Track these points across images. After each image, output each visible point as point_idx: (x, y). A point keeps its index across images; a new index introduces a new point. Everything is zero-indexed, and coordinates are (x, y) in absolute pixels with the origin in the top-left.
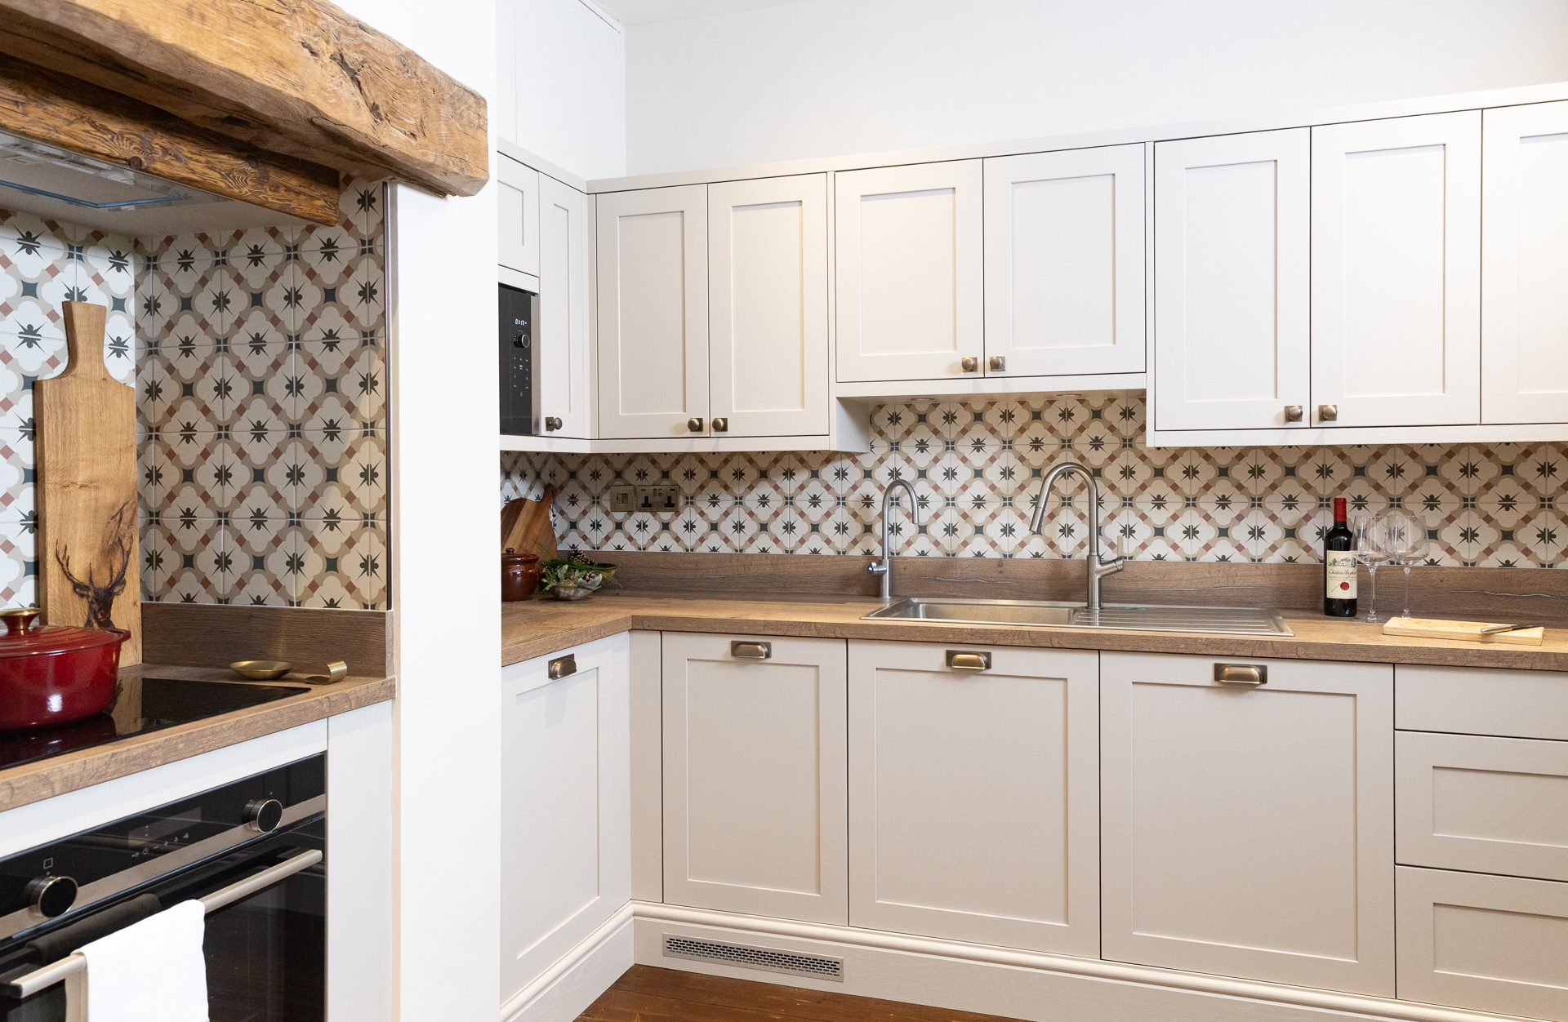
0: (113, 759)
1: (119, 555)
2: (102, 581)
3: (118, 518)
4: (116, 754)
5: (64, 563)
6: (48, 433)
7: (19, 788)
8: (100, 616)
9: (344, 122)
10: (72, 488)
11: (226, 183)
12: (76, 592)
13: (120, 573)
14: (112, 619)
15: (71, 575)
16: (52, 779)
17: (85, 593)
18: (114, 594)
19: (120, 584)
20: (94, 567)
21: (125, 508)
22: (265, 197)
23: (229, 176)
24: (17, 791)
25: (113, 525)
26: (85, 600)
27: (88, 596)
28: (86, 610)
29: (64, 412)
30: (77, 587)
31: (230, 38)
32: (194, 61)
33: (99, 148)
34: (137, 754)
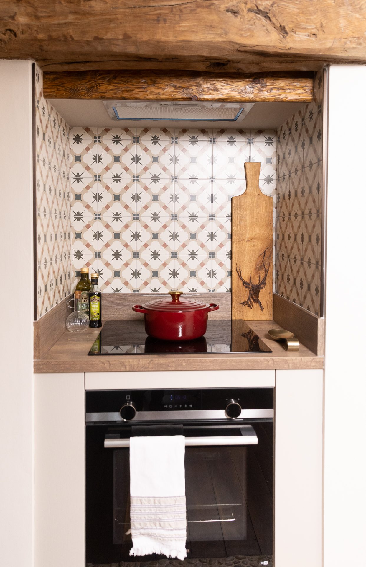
0: (152, 362)
1: (263, 271)
2: (256, 282)
3: (263, 255)
4: (153, 360)
5: (239, 273)
6: (234, 219)
7: (112, 364)
8: (254, 297)
9: (256, 44)
10: (243, 242)
11: (241, 96)
12: (244, 285)
13: (263, 279)
14: (259, 298)
15: (242, 278)
16: (125, 364)
17: (248, 286)
18: (261, 288)
19: (263, 284)
20: (252, 275)
21: (266, 251)
22: (263, 97)
23: (243, 92)
24: (111, 365)
25: (261, 258)
26: (248, 289)
27: (249, 288)
28: (248, 293)
29: (241, 209)
30: (244, 283)
31: (179, 25)
32: (162, 43)
33: (177, 97)
34: (163, 363)
